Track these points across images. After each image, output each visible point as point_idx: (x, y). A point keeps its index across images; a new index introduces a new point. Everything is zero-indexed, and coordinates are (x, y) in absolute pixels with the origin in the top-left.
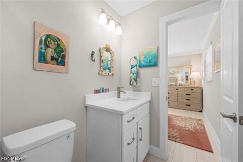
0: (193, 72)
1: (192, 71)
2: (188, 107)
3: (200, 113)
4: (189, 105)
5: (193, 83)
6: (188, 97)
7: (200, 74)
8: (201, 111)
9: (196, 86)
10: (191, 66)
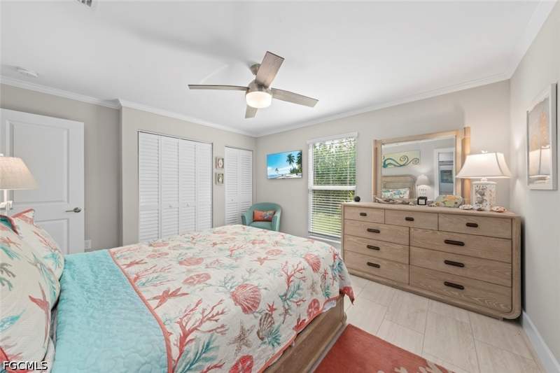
0: (475, 152)
1: (468, 151)
2: (455, 292)
3: (511, 327)
4: (460, 287)
5: (475, 197)
6: (454, 253)
7: (508, 159)
8: (518, 321)
9: (487, 209)
10: (465, 130)
